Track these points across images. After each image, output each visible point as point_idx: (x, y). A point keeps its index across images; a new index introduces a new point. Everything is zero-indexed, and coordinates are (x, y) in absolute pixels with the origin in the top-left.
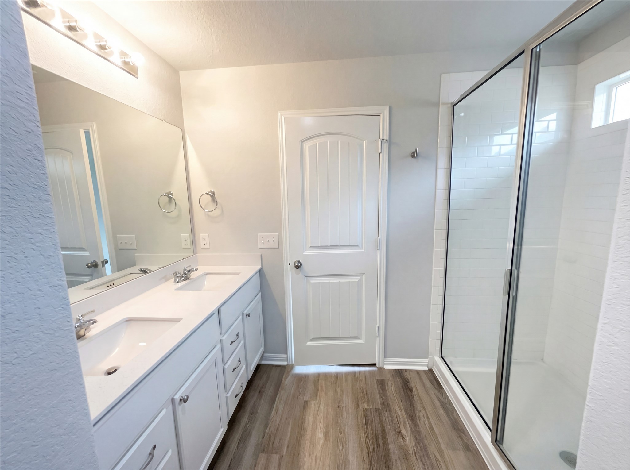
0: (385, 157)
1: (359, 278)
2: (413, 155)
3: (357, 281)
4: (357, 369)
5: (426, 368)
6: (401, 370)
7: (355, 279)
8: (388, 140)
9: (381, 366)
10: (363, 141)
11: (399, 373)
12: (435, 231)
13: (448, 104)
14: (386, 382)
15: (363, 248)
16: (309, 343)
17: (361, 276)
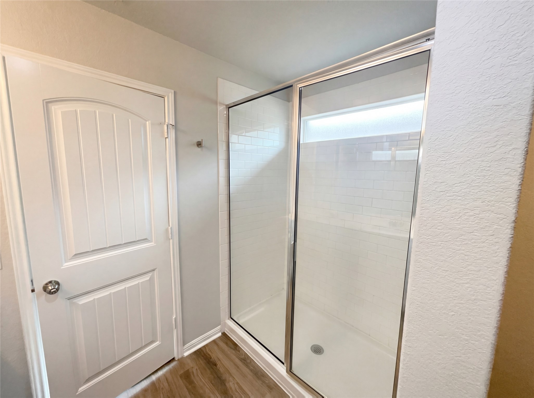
0: (170, 142)
1: (150, 274)
2: (199, 144)
3: (149, 279)
4: (154, 378)
5: (220, 334)
6: (200, 349)
7: (146, 278)
8: (174, 125)
9: (180, 357)
10: (146, 121)
11: (200, 353)
12: (220, 213)
13: (224, 105)
14: (190, 371)
15: (153, 240)
16: (81, 389)
17: (153, 271)
